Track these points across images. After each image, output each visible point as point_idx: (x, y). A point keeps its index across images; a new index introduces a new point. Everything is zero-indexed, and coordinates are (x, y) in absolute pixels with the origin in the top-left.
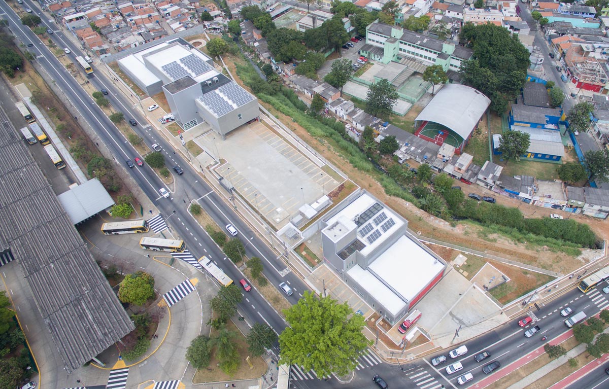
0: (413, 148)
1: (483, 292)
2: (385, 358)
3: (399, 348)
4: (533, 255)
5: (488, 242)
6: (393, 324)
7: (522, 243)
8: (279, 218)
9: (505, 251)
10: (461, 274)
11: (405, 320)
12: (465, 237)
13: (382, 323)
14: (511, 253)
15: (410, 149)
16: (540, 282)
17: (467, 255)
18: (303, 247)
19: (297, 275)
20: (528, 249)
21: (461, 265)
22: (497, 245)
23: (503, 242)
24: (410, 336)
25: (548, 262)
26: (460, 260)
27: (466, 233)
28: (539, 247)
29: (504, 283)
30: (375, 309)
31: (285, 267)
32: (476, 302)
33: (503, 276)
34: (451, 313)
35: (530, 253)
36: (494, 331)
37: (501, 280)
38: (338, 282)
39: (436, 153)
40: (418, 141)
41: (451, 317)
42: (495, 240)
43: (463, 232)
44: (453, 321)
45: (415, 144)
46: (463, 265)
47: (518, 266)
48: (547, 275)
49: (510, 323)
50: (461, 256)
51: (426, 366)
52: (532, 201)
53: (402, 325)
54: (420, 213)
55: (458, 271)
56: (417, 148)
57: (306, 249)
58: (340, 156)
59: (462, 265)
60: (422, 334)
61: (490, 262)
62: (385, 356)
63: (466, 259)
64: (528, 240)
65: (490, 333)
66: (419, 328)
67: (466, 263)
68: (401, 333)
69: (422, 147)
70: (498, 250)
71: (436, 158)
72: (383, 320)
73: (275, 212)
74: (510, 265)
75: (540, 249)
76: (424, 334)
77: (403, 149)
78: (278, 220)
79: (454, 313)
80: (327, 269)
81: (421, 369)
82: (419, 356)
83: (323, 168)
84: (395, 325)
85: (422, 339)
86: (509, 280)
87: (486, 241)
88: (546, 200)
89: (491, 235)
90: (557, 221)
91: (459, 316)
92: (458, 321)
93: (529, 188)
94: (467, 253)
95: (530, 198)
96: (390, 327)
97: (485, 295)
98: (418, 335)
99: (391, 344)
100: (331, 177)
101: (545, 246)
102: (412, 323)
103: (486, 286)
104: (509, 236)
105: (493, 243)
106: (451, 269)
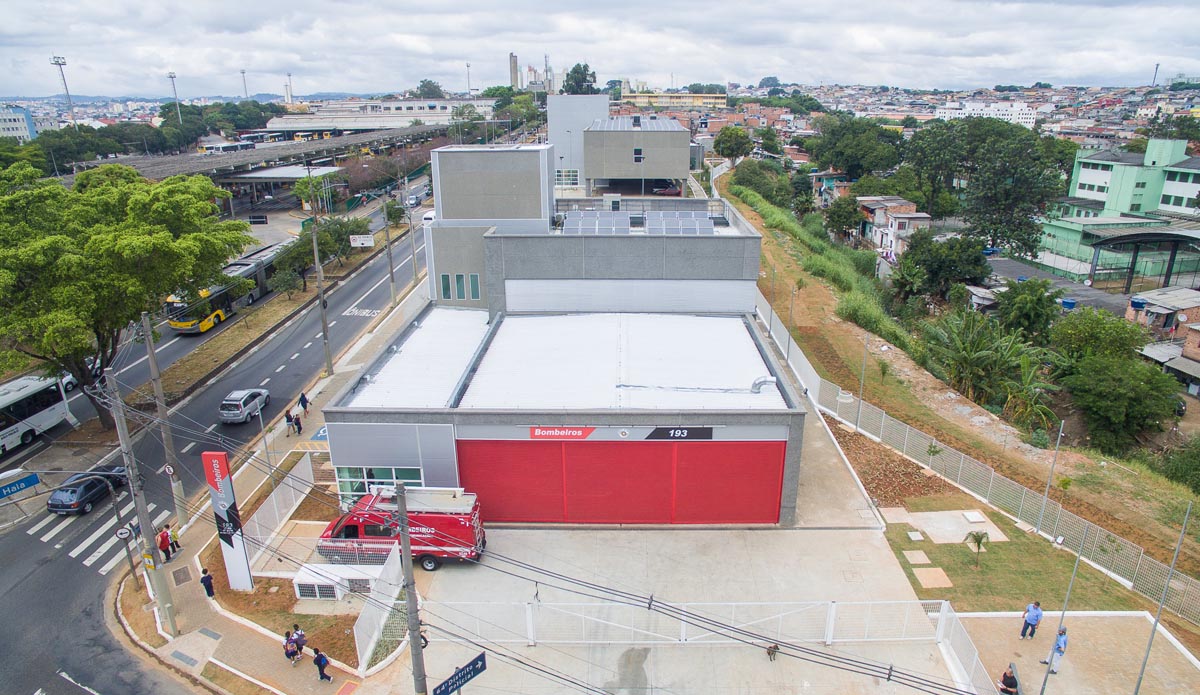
10: (908, 565)
17: (1018, 530)
21: (939, 541)
31: (375, 309)
34: (637, 656)
41: (612, 673)
46: (957, 547)
50: (974, 516)
55: (899, 549)
63: (995, 536)
67: (977, 548)
82: (219, 675)
94: (1024, 527)
106: (869, 528)
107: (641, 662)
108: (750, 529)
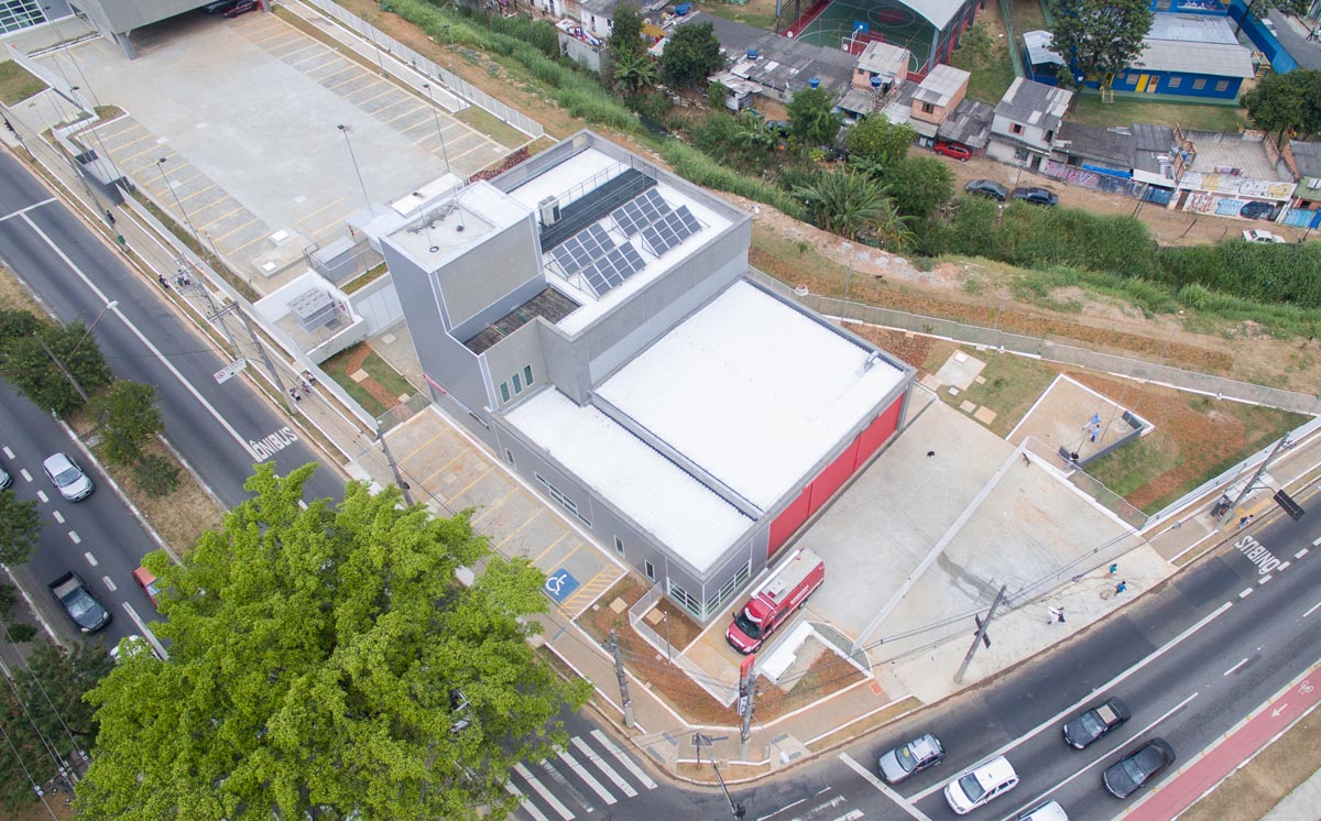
0: (771, 66)
1: (1061, 476)
2: (670, 765)
3: (729, 715)
4: (1215, 348)
5: (1053, 313)
6: (703, 616)
7: (1172, 312)
8: (275, 261)
9: (1116, 340)
10: (971, 415)
11: (754, 594)
12: (967, 299)
13: (657, 617)
14: (1139, 343)
15: (763, 69)
16: (1257, 435)
17: (981, 353)
18: (361, 356)
19: (321, 453)
20: (1193, 331)
21: (965, 388)
22: (1083, 320)
23: (1103, 312)
24: (779, 660)
25: (1270, 367)
26: (961, 370)
27: (972, 288)
28: (1229, 323)
29: (1134, 438)
30: (628, 560)
31: (275, 427)
32: (1039, 511)
33: (1126, 416)
34: (943, 560)
35: (1200, 341)
36: (1124, 620)
37: (1120, 430)
38: (481, 466)
39: (846, 75)
40: (790, 46)
41: (945, 577)
42: (1075, 307)
43: (960, 284)
44: (954, 589)
45: (779, 55)
46: (974, 387)
47: (1169, 381)
48: (1277, 411)
49: (1178, 585)
50: (961, 356)
51: (853, 789)
52: (1178, 194)
53: (743, 617)
54: (803, 232)
55: (957, 407)
56: (787, 62)
57: (373, 362)
58: (528, 90)
59: (970, 387)
60: (829, 651)
61: (1070, 374)
62: (671, 756)
63: (981, 365)
64: (1190, 302)
65: (1109, 627)
66: (816, 627)
67: (982, 380)
68: (740, 650)
69: (802, 62)
70: (1089, 337)
71: (850, 87)
72: (664, 605)
73: (265, 244)
74: (1143, 381)
75: (1233, 331)
76: (838, 651)
77: (741, 68)
78: (270, 267)
79: (958, 559)
80: (441, 421)
81: (834, 803)
82: (820, 744)
83: (461, 116)
84: (715, 622)
85: (832, 672)
86: (1148, 428)
87: (1046, 311)
88: (1224, 184)
89: (1058, 290)
90: (1268, 252)
91: (976, 570)
92: (974, 591)
93: (1161, 157)
94: (981, 347)
95: (1169, 183)
96: (694, 629)
97: (1070, 485)
98: (814, 654)
99: (696, 702)
100: (487, 137)
101: (1249, 322)
102: (786, 605)
103: (1071, 450)
104: (1121, 292)
105: (1069, 316)
106: (931, 403)
107: (948, 561)
108: (889, 445)
